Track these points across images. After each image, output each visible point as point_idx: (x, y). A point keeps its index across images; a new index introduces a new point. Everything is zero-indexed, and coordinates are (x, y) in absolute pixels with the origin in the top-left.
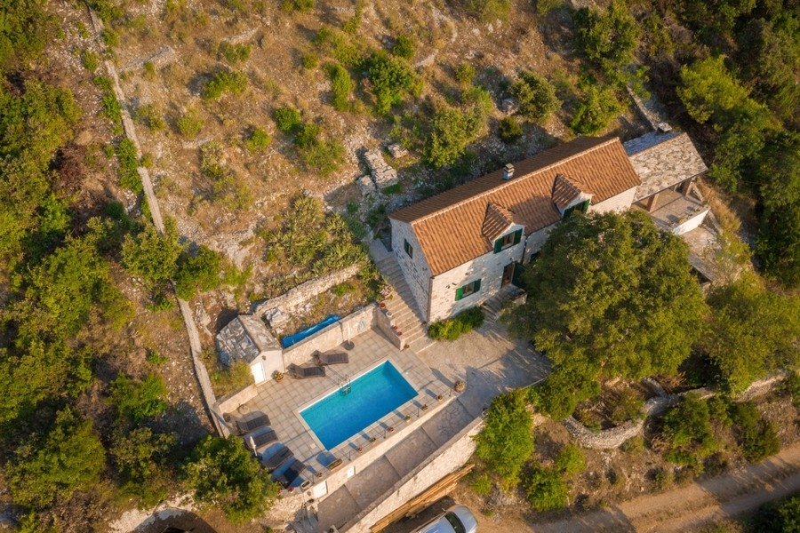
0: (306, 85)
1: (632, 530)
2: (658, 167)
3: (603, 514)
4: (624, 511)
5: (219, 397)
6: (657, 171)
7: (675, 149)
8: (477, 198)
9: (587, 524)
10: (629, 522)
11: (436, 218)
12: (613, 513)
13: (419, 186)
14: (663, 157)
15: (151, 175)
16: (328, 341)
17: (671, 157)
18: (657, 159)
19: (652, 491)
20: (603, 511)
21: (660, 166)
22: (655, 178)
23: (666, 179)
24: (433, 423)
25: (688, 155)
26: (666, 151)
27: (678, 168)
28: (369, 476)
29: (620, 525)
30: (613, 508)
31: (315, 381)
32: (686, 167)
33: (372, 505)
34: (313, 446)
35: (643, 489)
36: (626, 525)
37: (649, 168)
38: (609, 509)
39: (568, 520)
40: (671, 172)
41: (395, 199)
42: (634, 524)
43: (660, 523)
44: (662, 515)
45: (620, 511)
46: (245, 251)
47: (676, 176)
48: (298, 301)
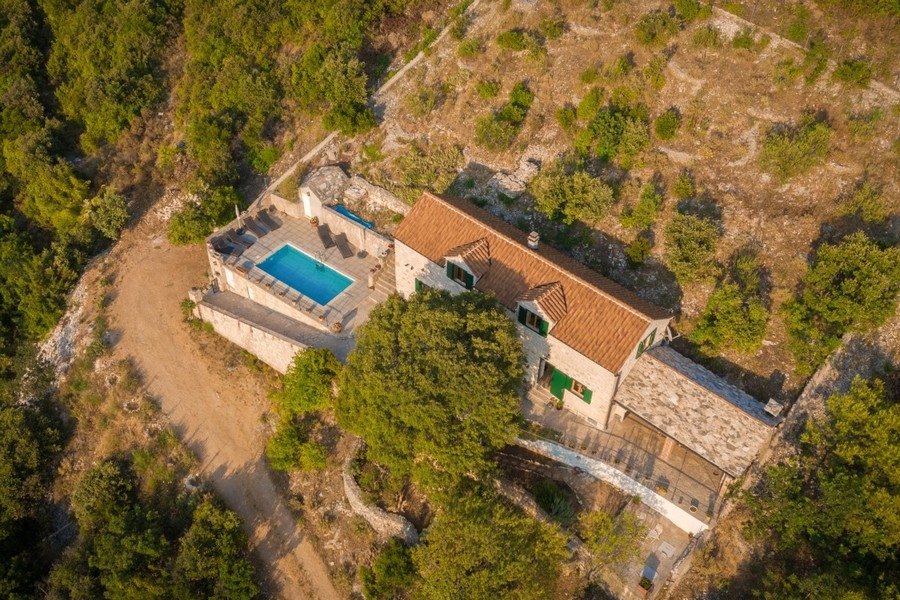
0: (568, 90)
1: (282, 555)
2: (690, 412)
3: (292, 524)
4: (300, 545)
5: (277, 191)
6: (684, 414)
7: (735, 423)
8: (483, 226)
9: (277, 509)
10: (290, 550)
11: (443, 206)
12: (296, 534)
13: (526, 218)
14: (709, 413)
15: (423, 61)
16: (356, 235)
17: (719, 423)
18: (702, 406)
19: (332, 574)
20: (295, 524)
21: (694, 415)
22: (672, 415)
23: (679, 428)
24: (306, 329)
25: (739, 443)
26: (721, 413)
27: (708, 439)
28: (255, 309)
29: (283, 542)
30: (302, 534)
31: (320, 245)
32: (718, 448)
33: (225, 311)
34: (258, 257)
35: (332, 564)
36: (286, 548)
37: (679, 401)
38: (298, 530)
39: (276, 491)
40: (695, 431)
41: (501, 207)
42: (289, 555)
43: (296, 584)
44: (307, 586)
45: (299, 541)
46: (397, 146)
47: (694, 441)
48: (378, 200)
